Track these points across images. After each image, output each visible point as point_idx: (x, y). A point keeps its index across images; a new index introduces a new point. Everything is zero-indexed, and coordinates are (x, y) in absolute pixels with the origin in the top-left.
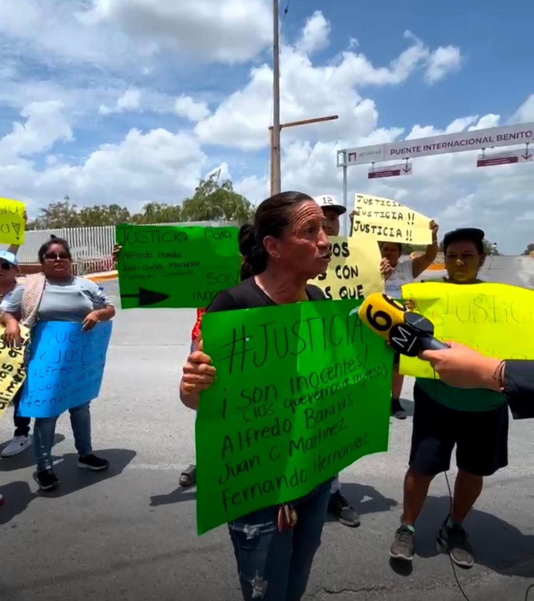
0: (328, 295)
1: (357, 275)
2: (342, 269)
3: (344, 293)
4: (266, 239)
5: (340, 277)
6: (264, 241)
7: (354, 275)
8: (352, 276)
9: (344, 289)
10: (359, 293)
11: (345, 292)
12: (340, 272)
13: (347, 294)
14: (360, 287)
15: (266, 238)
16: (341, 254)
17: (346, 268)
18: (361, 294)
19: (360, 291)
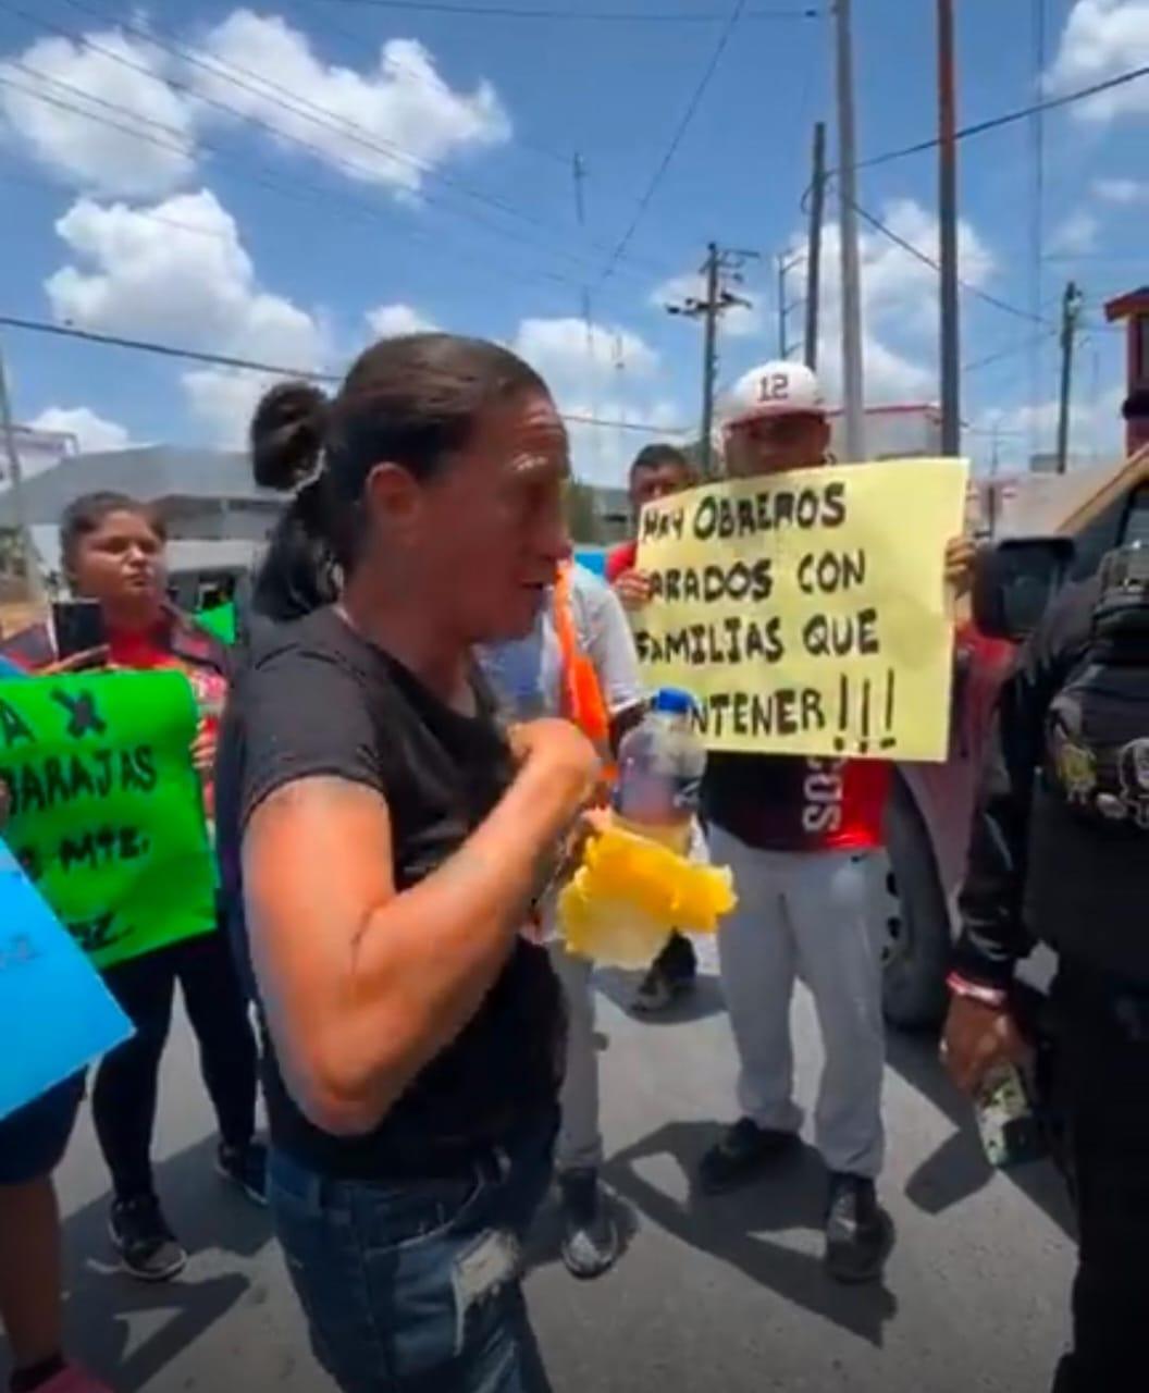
0: (774, 641)
1: (859, 579)
2: (816, 563)
3: (817, 636)
4: (379, 474)
5: (807, 589)
6: (369, 480)
7: (852, 580)
8: (846, 583)
9: (818, 621)
10: (863, 634)
11: (820, 631)
12: (810, 575)
13: (826, 637)
14: (868, 616)
15: (375, 470)
16: (818, 519)
17: (829, 559)
18: (869, 638)
19: (868, 627)
